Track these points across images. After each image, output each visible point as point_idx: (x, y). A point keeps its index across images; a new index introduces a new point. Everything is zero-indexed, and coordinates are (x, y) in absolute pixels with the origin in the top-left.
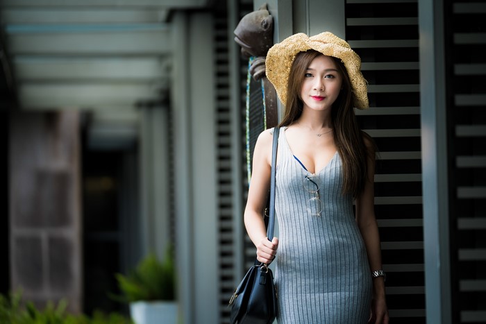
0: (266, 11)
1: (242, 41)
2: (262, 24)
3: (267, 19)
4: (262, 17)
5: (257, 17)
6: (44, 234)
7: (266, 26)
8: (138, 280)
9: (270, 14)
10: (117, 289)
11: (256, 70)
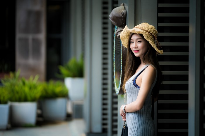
0: (123, 7)
1: (113, 20)
2: (121, 14)
3: (124, 11)
4: (121, 10)
5: (119, 10)
6: (30, 37)
7: (123, 15)
8: (68, 69)
9: (125, 9)
10: (59, 72)
11: (118, 33)
